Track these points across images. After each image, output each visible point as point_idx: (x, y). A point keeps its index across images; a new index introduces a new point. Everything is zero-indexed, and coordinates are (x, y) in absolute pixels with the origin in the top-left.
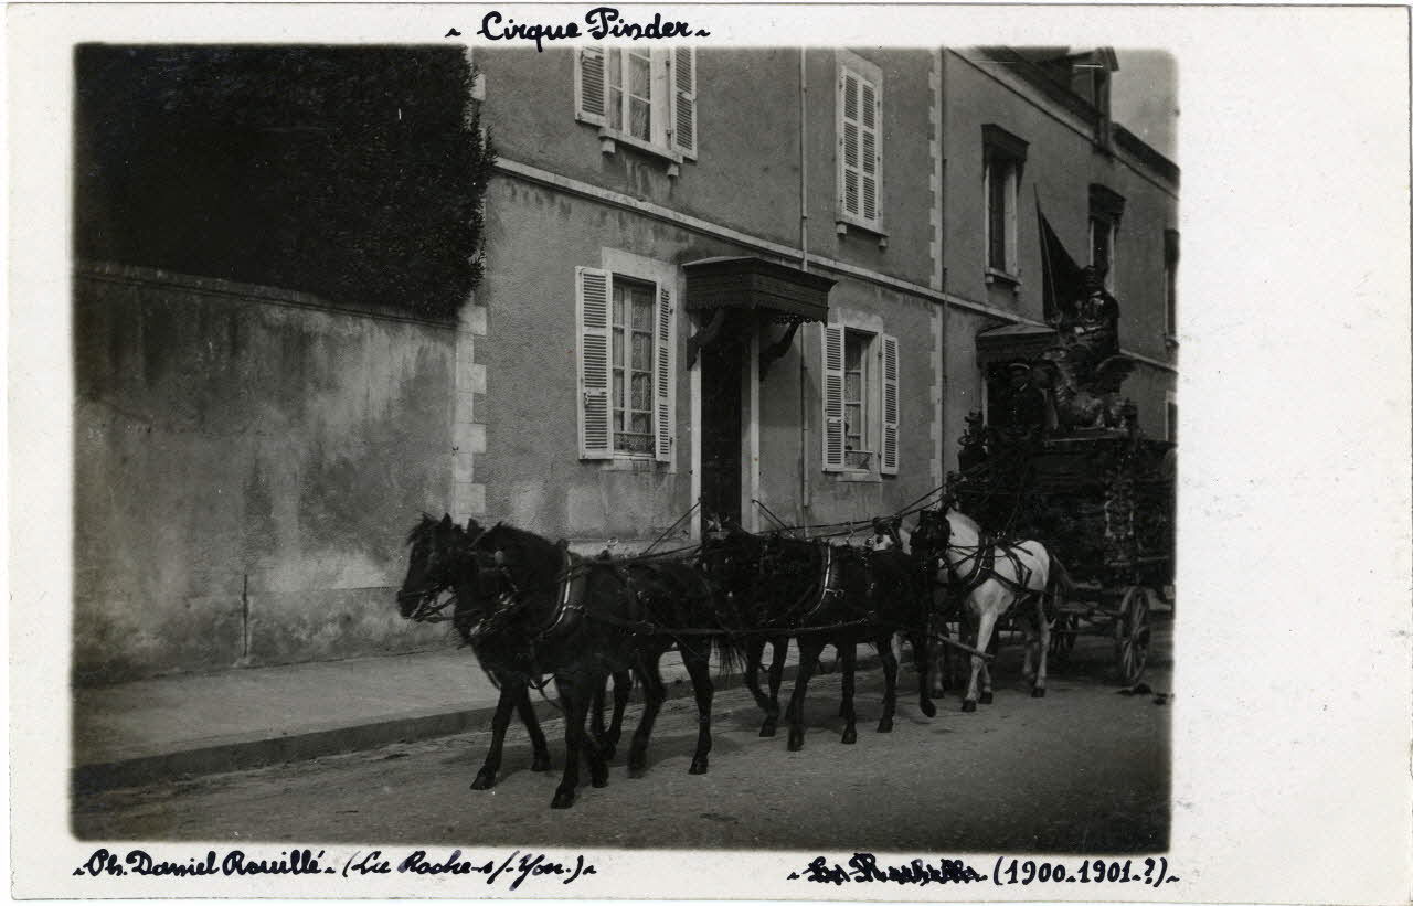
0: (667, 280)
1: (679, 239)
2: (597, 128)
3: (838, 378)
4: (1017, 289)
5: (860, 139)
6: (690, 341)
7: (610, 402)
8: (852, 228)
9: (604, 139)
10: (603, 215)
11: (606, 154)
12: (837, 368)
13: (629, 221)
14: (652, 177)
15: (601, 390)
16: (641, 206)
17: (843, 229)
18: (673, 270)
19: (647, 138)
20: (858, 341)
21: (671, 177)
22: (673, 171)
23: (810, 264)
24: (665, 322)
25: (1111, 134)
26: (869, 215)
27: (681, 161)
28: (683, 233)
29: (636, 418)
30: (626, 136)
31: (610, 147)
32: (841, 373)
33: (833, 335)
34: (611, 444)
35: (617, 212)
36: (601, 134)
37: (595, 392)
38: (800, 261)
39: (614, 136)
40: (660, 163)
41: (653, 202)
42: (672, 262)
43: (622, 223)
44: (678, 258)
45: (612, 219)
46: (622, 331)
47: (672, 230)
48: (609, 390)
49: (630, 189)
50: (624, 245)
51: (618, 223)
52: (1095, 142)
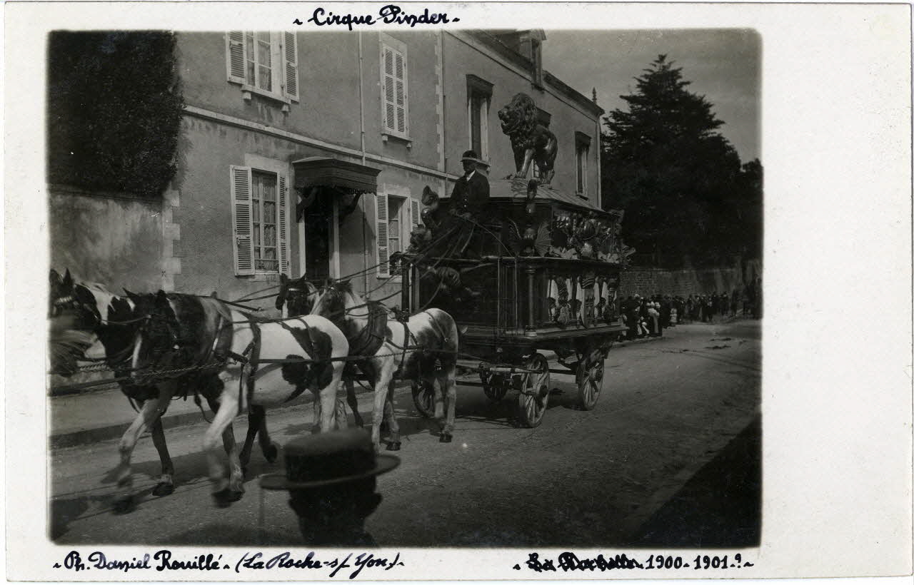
0: (284, 172)
1: (289, 147)
2: (240, 85)
3: (385, 224)
4: (488, 169)
5: (395, 85)
6: (298, 206)
7: (252, 242)
8: (390, 137)
9: (244, 91)
10: (246, 135)
11: (246, 100)
12: (384, 218)
13: (261, 139)
14: (273, 112)
15: (247, 236)
16: (266, 129)
17: (385, 138)
18: (287, 165)
19: (270, 89)
20: (395, 202)
21: (285, 112)
22: (285, 108)
23: (367, 159)
24: (283, 196)
25: (542, 77)
26: (401, 129)
27: (290, 102)
28: (293, 144)
29: (267, 251)
30: (258, 89)
31: (248, 96)
32: (386, 221)
33: (381, 199)
34: (253, 265)
35: (253, 134)
36: (243, 89)
37: (243, 237)
38: (361, 158)
39: (250, 90)
40: (277, 104)
41: (274, 127)
42: (286, 161)
43: (257, 139)
44: (290, 158)
45: (251, 137)
46: (258, 201)
47: (285, 143)
48: (251, 236)
49: (261, 120)
50: (258, 153)
51: (254, 139)
52: (533, 82)
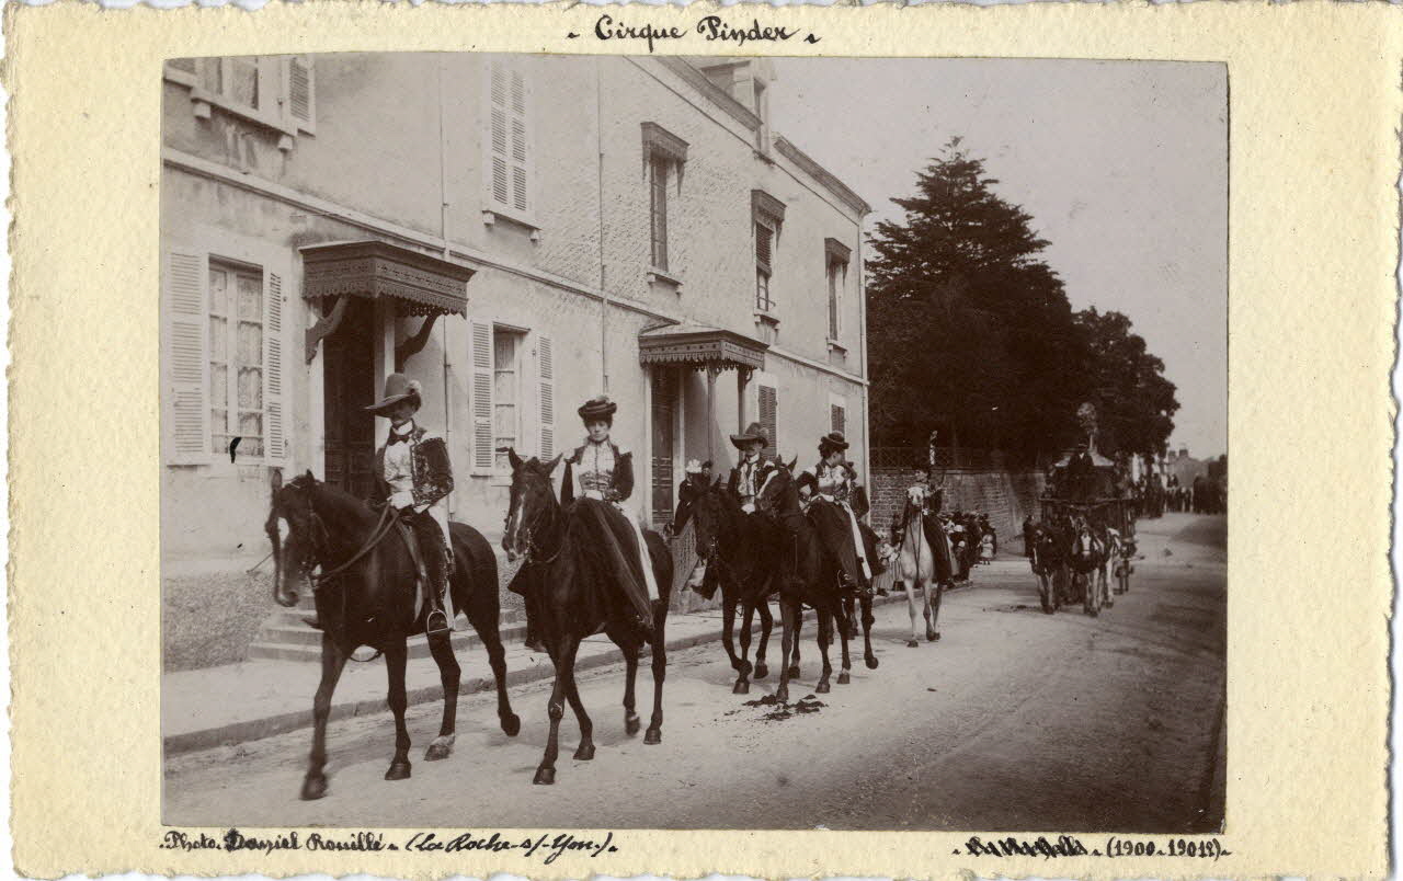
0: (286, 270)
1: (294, 219)
2: (187, 89)
3: (486, 377)
4: (680, 289)
5: (509, 128)
6: (309, 333)
7: (206, 398)
8: (498, 217)
9: (196, 101)
10: (197, 187)
11: (200, 119)
12: (486, 365)
13: (230, 197)
14: (259, 147)
15: (197, 385)
16: (242, 179)
17: (490, 219)
18: (288, 252)
19: (255, 103)
20: (506, 337)
21: (284, 151)
22: (285, 143)
23: (453, 254)
24: (276, 311)
25: (772, 142)
26: (521, 206)
27: (295, 133)
28: (300, 213)
29: (244, 418)
30: (228, 102)
31: (205, 112)
32: (490, 371)
33: (479, 331)
34: (207, 445)
35: (215, 185)
36: (193, 95)
37: (184, 387)
38: (441, 251)
39: (209, 99)
40: (270, 134)
41: (262, 176)
42: (286, 245)
43: (221, 196)
44: (295, 240)
45: (208, 191)
46: (223, 319)
47: (287, 210)
48: (204, 387)
49: (232, 160)
50: (224, 223)
51: (216, 198)
52: (756, 148)
